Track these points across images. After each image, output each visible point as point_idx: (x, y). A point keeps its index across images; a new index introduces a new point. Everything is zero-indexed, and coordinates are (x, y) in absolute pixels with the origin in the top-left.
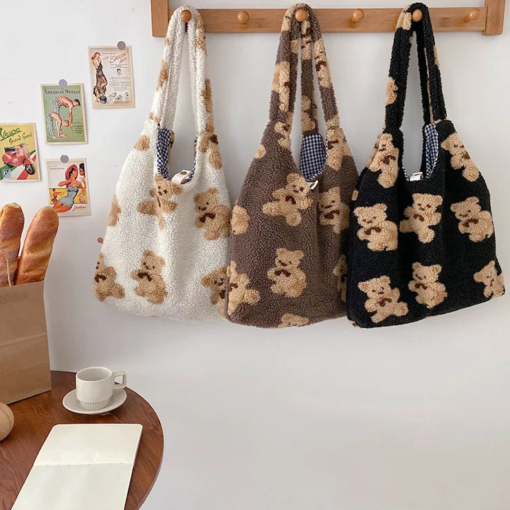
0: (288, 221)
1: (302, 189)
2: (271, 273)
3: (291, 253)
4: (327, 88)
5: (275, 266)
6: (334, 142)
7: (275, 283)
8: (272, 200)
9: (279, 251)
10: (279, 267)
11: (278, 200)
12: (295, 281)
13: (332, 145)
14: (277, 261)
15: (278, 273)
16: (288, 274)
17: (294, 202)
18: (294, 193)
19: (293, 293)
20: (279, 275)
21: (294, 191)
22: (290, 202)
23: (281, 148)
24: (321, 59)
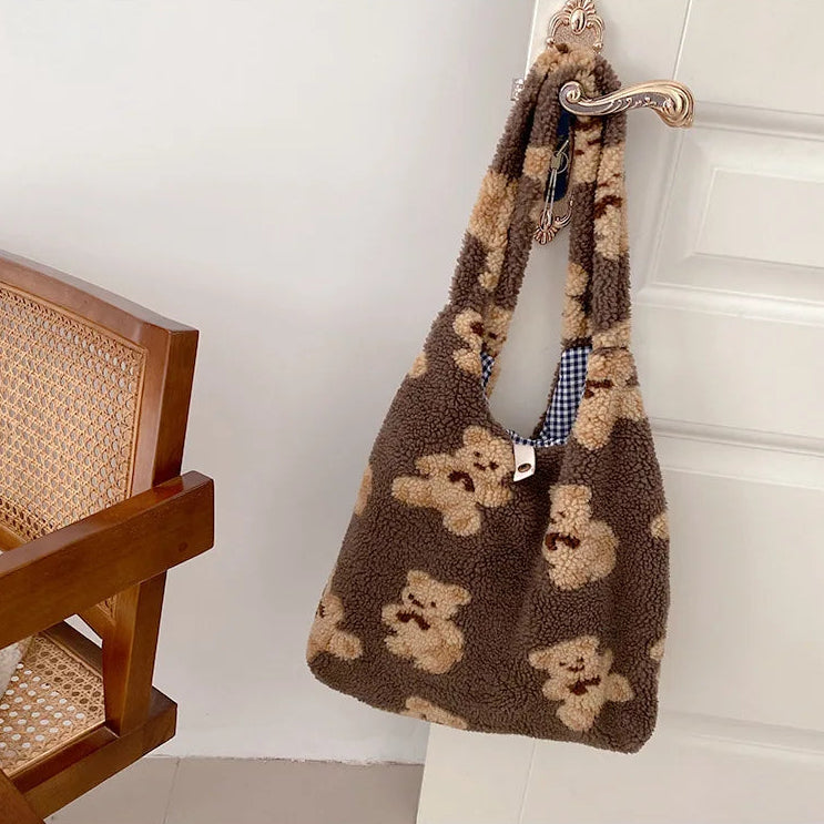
0: (449, 522)
1: (493, 466)
2: (389, 613)
3: (440, 586)
4: (612, 262)
5: (400, 602)
6: (597, 385)
7: (394, 633)
8: (414, 473)
9: (412, 575)
10: (408, 606)
11: (426, 477)
12: (436, 642)
13: (592, 389)
14: (405, 595)
15: (404, 618)
16: (424, 625)
17: (470, 487)
18: (474, 469)
19: (428, 663)
20: (406, 621)
21: (476, 465)
22: (460, 485)
23: (455, 369)
24: (611, 192)
